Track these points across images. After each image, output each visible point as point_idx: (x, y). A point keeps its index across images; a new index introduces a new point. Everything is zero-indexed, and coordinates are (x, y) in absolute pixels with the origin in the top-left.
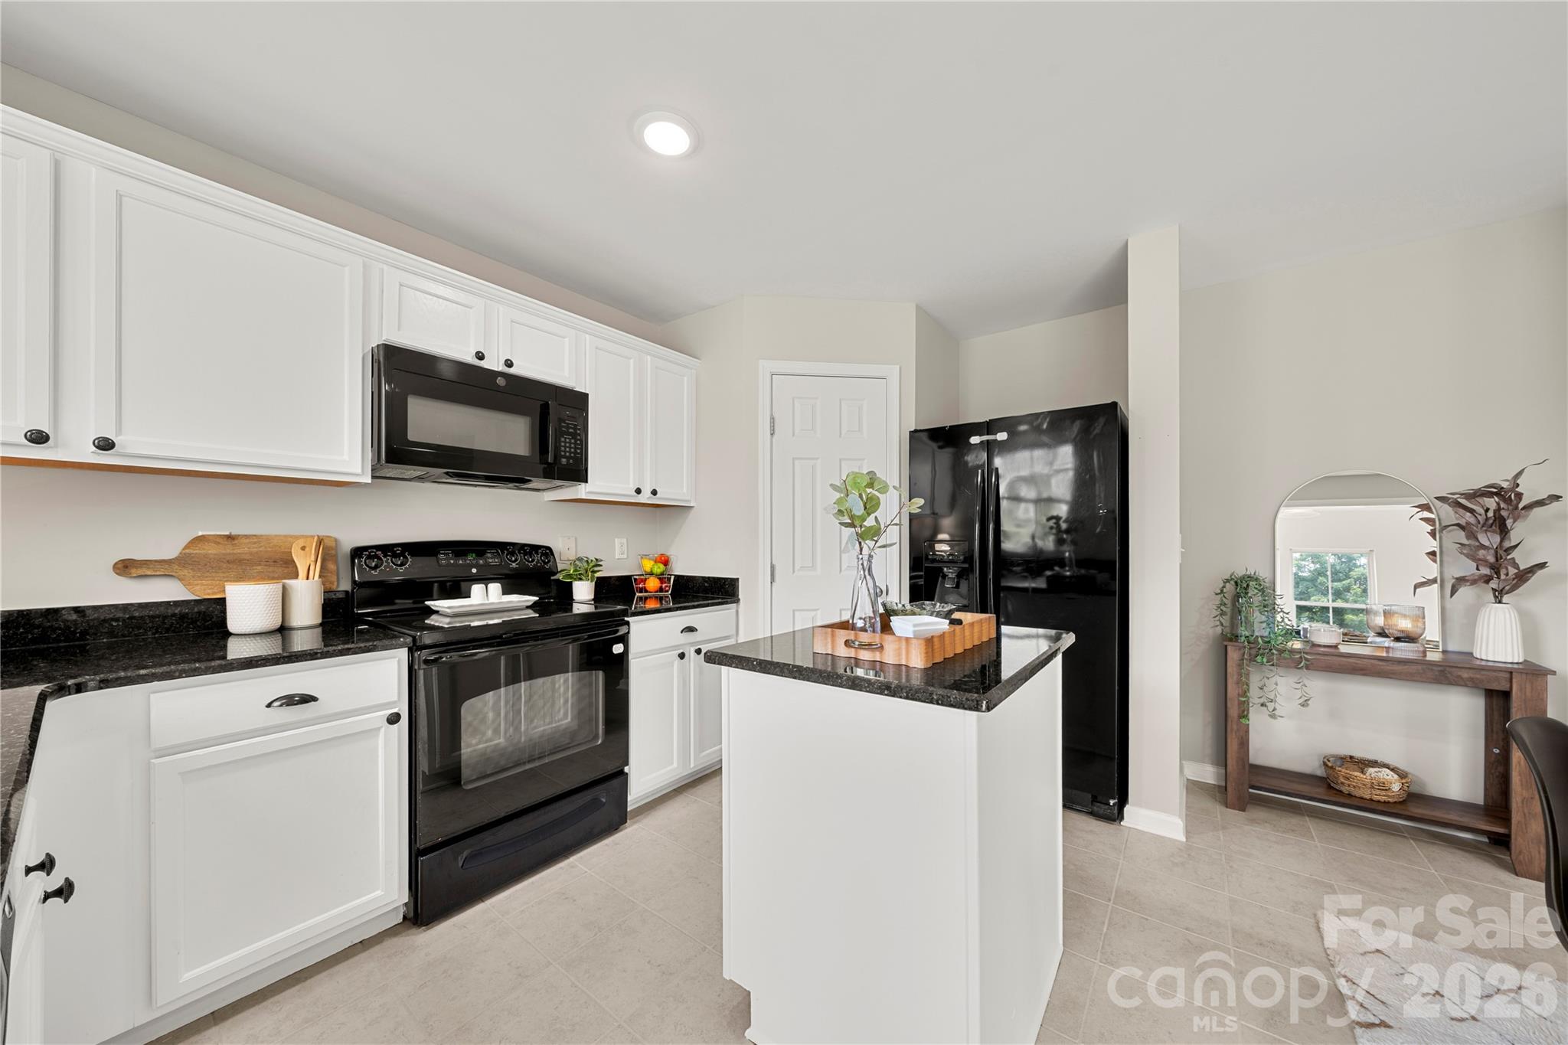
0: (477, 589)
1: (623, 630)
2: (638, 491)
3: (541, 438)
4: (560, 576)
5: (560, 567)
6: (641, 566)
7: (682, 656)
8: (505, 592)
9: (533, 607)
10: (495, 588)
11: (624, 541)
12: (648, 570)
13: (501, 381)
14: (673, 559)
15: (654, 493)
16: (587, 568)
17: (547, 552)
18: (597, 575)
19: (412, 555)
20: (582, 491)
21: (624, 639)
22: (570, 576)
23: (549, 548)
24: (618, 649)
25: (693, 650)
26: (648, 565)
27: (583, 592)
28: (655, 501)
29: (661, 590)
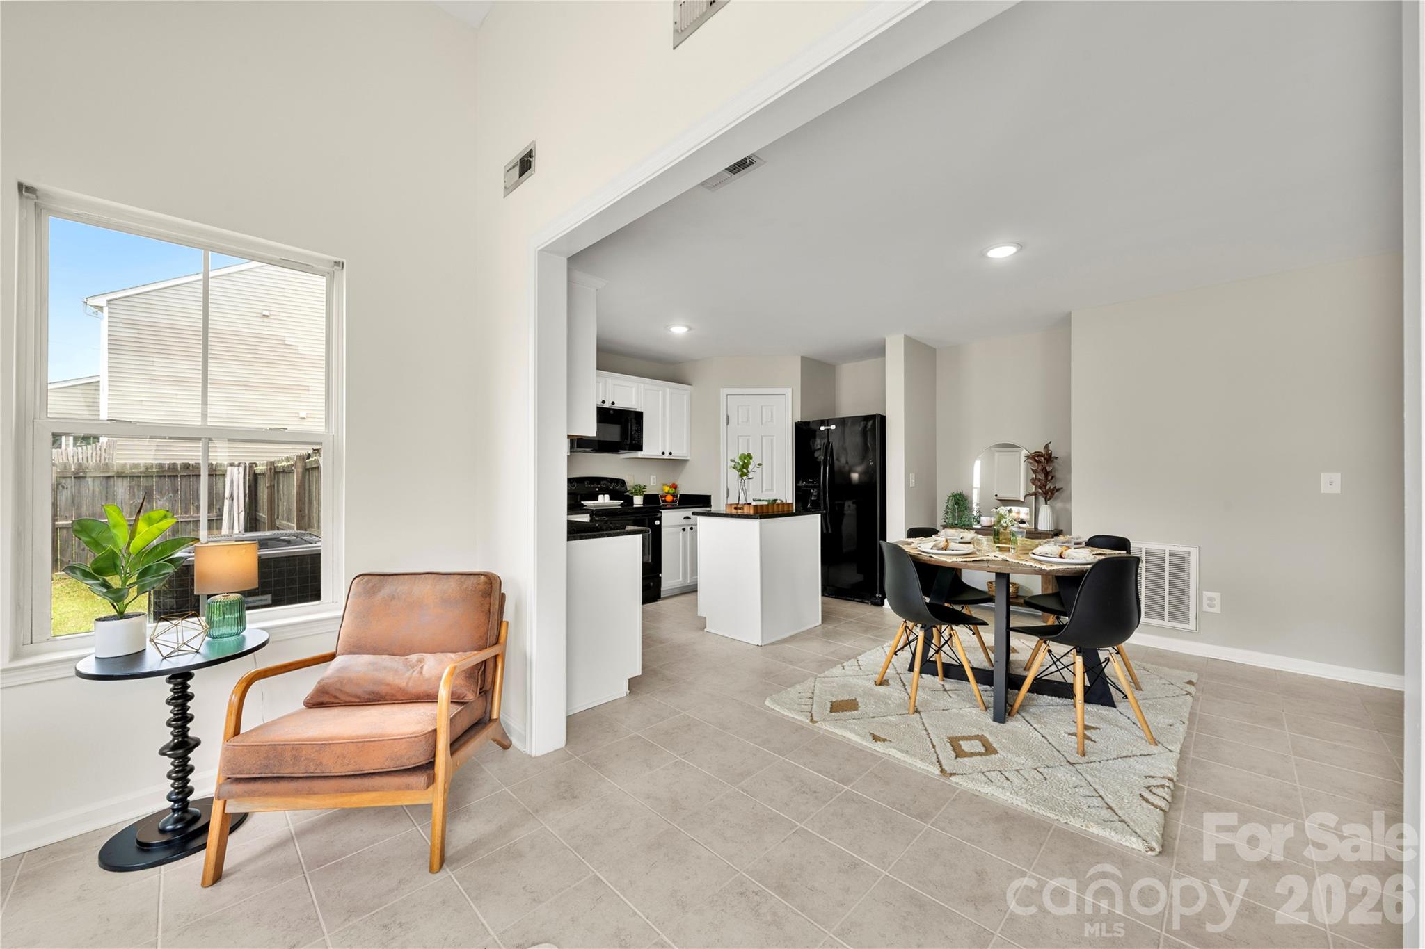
0: (600, 497)
1: (659, 515)
2: (663, 453)
3: (624, 433)
4: (628, 493)
5: (628, 489)
6: (663, 490)
7: (684, 530)
8: (611, 499)
9: (621, 505)
10: (607, 496)
11: (655, 477)
12: (667, 491)
13: (611, 412)
14: (679, 486)
15: (670, 454)
16: (640, 490)
17: (622, 482)
18: (645, 493)
19: (577, 483)
20: (640, 454)
21: (660, 519)
22: (632, 493)
23: (623, 480)
24: (657, 523)
25: (689, 528)
26: (667, 489)
27: (638, 501)
28: (671, 457)
29: (673, 501)
